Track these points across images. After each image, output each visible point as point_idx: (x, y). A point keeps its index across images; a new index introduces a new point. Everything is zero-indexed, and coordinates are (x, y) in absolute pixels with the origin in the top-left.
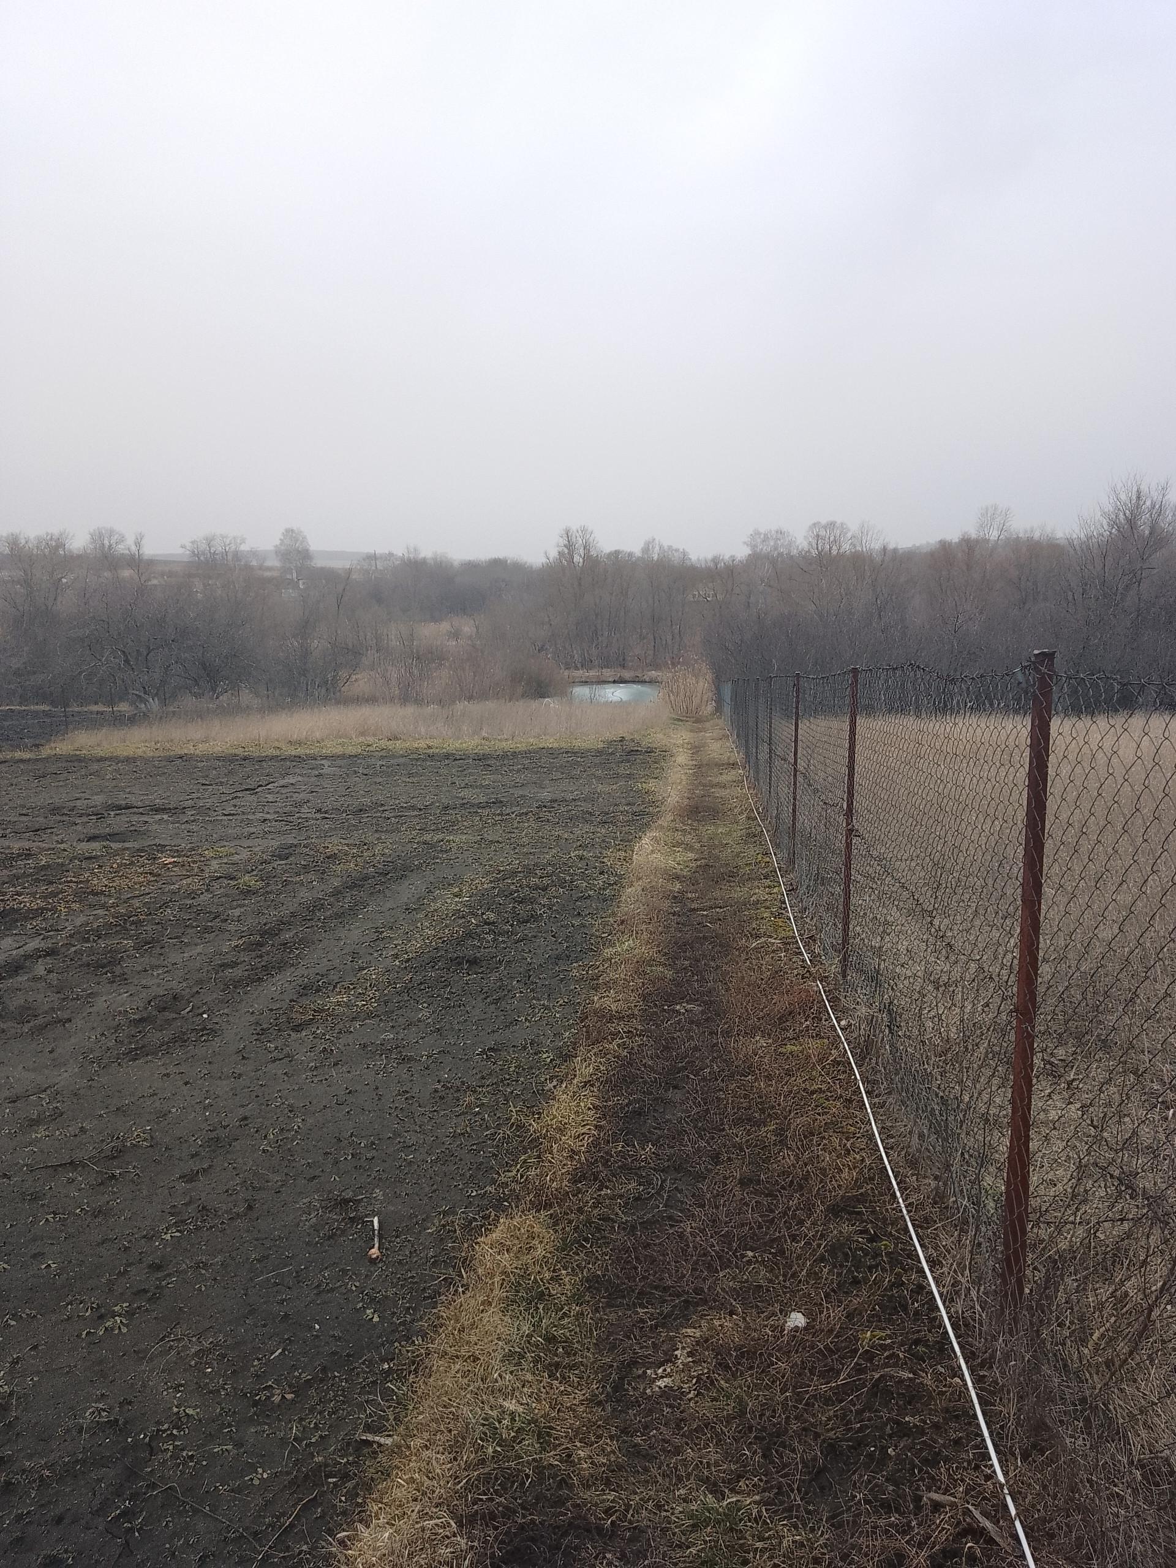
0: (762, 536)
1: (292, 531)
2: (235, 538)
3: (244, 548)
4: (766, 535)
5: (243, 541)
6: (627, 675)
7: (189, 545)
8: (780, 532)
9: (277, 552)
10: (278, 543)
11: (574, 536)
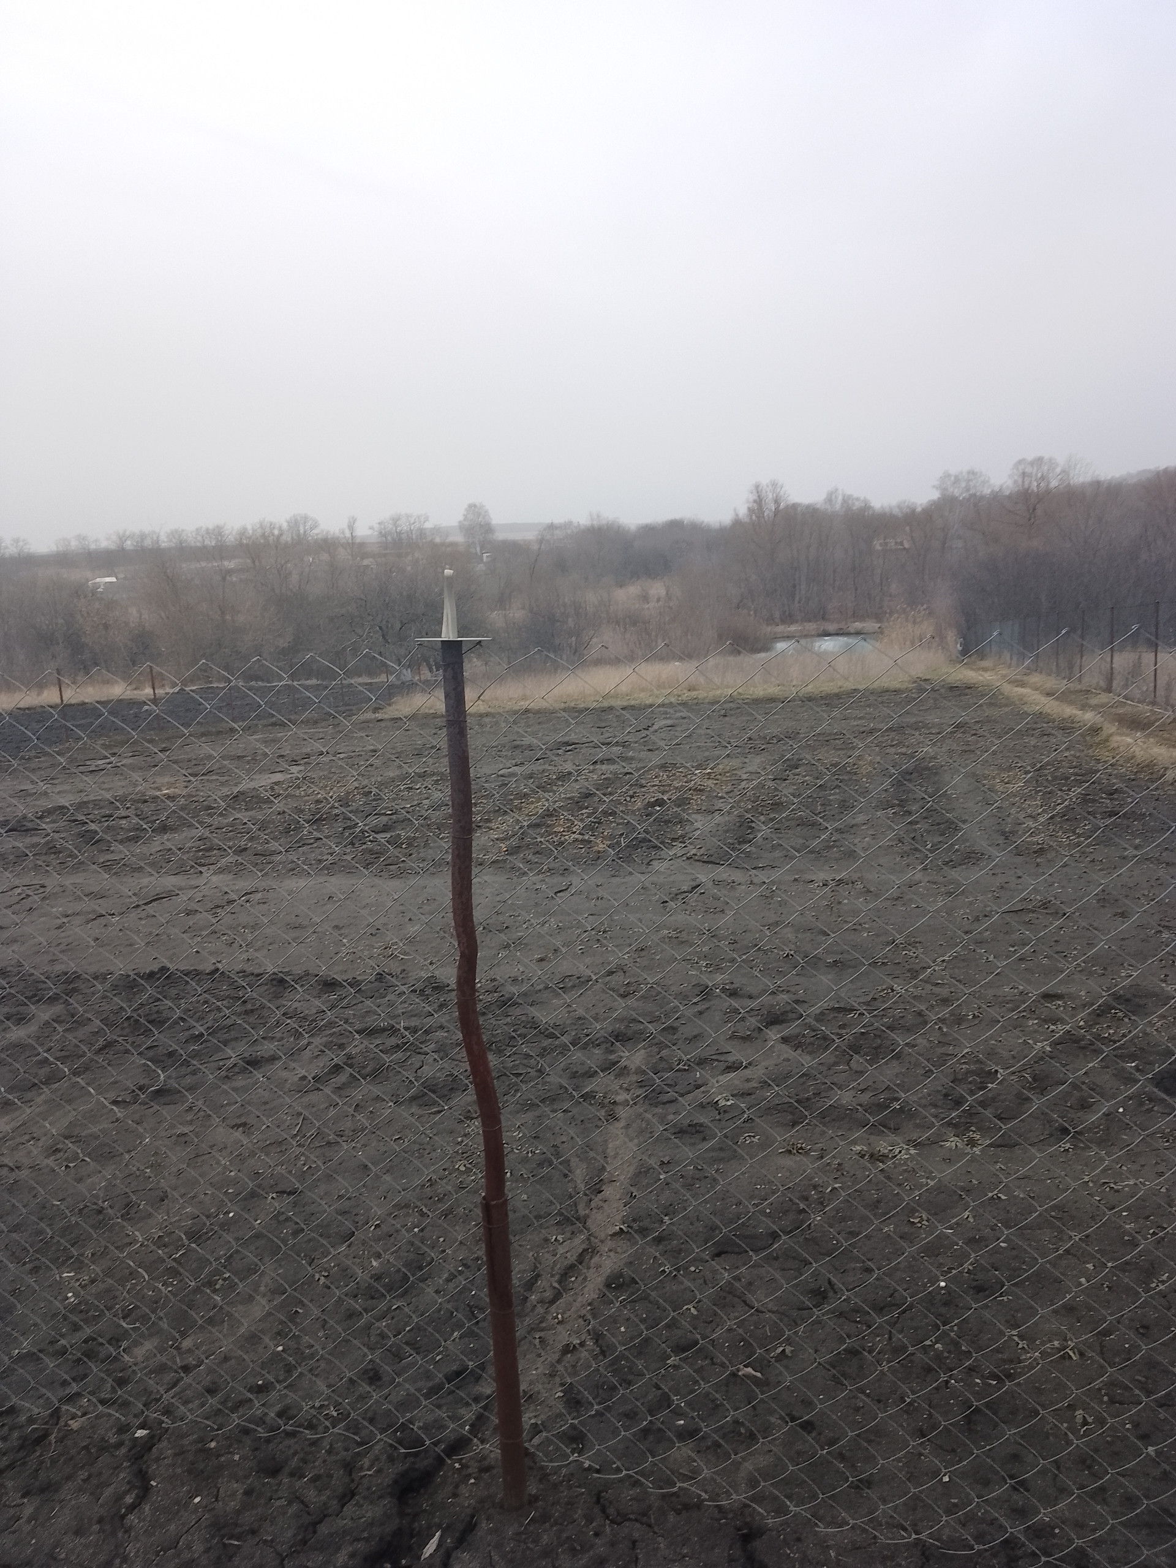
0: (953, 478)
1: (475, 506)
2: (419, 517)
3: (428, 525)
4: (956, 477)
5: (427, 519)
6: (831, 628)
7: (376, 527)
8: (972, 473)
9: (461, 527)
10: (461, 518)
11: (764, 491)
